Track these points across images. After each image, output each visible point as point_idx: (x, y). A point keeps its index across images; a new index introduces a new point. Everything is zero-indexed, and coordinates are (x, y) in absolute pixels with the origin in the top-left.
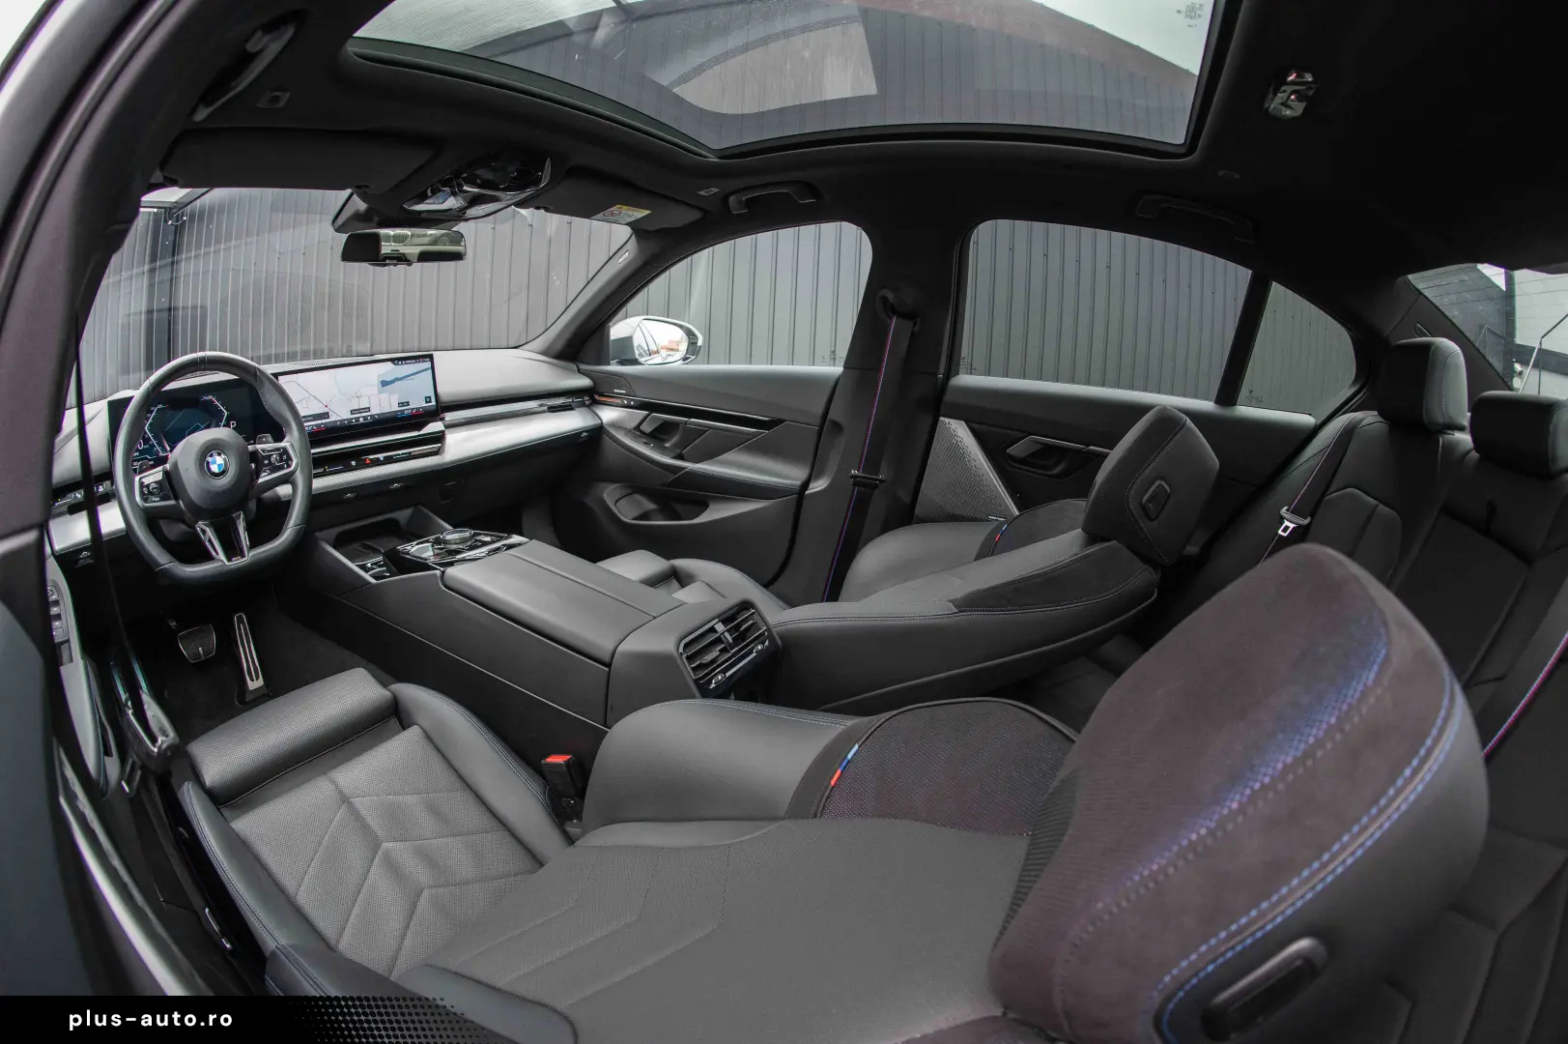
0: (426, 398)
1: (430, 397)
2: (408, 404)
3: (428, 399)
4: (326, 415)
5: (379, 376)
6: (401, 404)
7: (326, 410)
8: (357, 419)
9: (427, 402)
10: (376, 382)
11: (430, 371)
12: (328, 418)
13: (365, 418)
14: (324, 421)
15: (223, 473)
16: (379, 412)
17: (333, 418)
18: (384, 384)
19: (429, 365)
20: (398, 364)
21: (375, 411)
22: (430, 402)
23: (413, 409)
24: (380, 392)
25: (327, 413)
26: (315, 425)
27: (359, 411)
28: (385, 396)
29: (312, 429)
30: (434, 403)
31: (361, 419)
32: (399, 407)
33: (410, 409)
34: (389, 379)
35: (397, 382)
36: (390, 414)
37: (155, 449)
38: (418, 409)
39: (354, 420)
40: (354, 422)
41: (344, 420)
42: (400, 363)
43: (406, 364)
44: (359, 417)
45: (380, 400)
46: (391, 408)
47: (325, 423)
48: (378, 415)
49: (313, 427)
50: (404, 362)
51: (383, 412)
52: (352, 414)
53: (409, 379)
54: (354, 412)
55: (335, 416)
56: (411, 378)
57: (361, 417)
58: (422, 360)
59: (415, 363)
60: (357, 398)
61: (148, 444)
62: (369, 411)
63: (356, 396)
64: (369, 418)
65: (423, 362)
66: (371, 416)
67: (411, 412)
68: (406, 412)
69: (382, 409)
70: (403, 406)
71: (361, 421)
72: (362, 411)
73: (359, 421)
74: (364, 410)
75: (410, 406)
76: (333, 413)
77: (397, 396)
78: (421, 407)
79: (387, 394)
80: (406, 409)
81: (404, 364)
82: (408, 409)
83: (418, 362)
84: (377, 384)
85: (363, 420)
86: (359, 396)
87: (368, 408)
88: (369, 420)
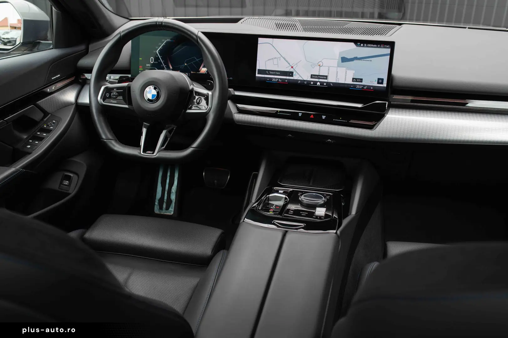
0: (379, 79)
1: (382, 80)
2: (361, 80)
3: (380, 81)
4: (291, 74)
5: (340, 53)
6: (354, 80)
7: (291, 70)
8: (315, 83)
9: (378, 83)
10: (338, 57)
11: (389, 57)
12: (292, 76)
13: (322, 83)
14: (288, 78)
15: (158, 96)
16: (335, 81)
17: (295, 77)
18: (344, 60)
19: (388, 51)
20: (360, 46)
21: (332, 79)
22: (382, 83)
23: (364, 86)
24: (338, 66)
25: (292, 73)
26: (281, 79)
27: (318, 77)
28: (342, 71)
29: (278, 81)
30: (385, 85)
31: (318, 83)
32: (353, 81)
33: (362, 85)
34: (349, 57)
35: (355, 61)
36: (343, 85)
37: (162, 65)
38: (369, 87)
39: (312, 83)
40: (311, 84)
41: (305, 81)
42: (362, 45)
43: (367, 47)
44: (317, 82)
45: (337, 72)
46: (345, 80)
47: (289, 79)
48: (333, 83)
49: (279, 80)
50: (365, 45)
51: (338, 82)
52: (311, 78)
53: (367, 61)
54: (314, 77)
55: (298, 76)
56: (369, 61)
57: (319, 82)
58: (384, 46)
59: (377, 47)
60: (320, 66)
61: (158, 61)
62: (326, 79)
63: (319, 64)
64: (325, 84)
65: (384, 47)
66: (327, 83)
67: (363, 88)
68: (358, 87)
69: (338, 80)
70: (356, 81)
71: (318, 85)
72: (321, 77)
73: (316, 84)
74: (323, 77)
75: (363, 83)
76: (297, 74)
77: (354, 72)
78: (372, 86)
79: (345, 68)
80: (358, 85)
81: (365, 47)
82: (360, 85)
83: (380, 47)
84: (338, 59)
85: (319, 85)
86: (321, 65)
87: (327, 76)
88: (325, 85)
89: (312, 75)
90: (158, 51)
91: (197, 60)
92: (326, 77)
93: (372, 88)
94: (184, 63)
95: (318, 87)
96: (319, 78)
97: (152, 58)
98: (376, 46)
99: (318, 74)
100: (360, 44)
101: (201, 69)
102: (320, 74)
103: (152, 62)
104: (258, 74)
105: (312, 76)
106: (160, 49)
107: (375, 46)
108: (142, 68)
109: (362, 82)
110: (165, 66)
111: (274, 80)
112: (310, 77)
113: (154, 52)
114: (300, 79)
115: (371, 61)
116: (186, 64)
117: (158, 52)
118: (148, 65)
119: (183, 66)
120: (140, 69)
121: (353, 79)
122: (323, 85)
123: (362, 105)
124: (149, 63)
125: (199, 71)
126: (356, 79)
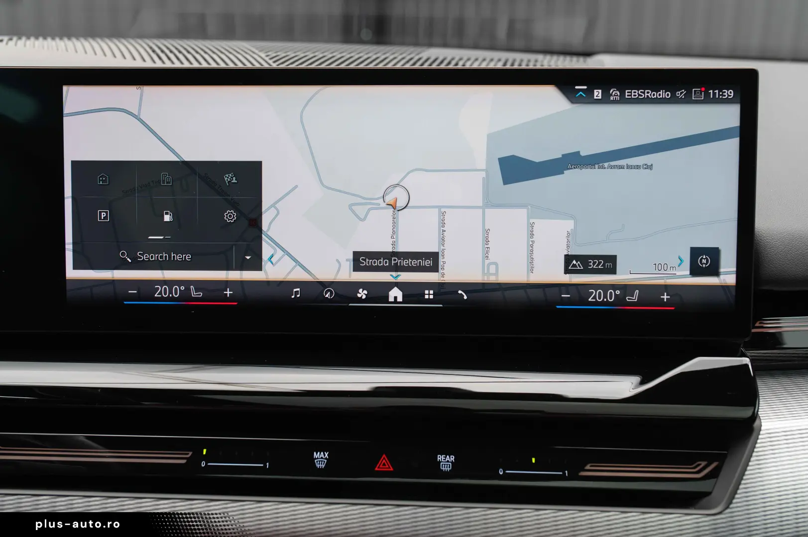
0: (696, 253)
1: (714, 254)
2: (609, 264)
3: (704, 261)
5: (493, 139)
6: (572, 263)
8: (379, 291)
9: (696, 271)
10: (482, 160)
12: (257, 265)
13: (412, 291)
14: (235, 275)
17: (275, 270)
18: (515, 169)
19: (729, 115)
20: (588, 99)
21: (462, 268)
22: (714, 270)
23: (626, 289)
24: (490, 202)
26: (200, 285)
27: (393, 260)
28: (508, 224)
29: (185, 296)
30: (728, 276)
31: (396, 294)
32: (567, 271)
33: (614, 287)
34: (537, 157)
35: (571, 175)
36: (521, 293)
38: (650, 291)
39: (362, 294)
40: (360, 300)
41: (323, 284)
42: (598, 94)
43: (623, 101)
44: (390, 285)
45: (486, 232)
46: (531, 269)
47: (242, 283)
48: (469, 287)
49: (188, 289)
50: (615, 93)
51: (492, 279)
52: (357, 267)
53: (629, 167)
54: (368, 262)
55: (288, 263)
56: (638, 167)
57: (400, 285)
58: (707, 94)
59: (674, 100)
60: (393, 206)
62: (435, 268)
63: (389, 199)
64: (429, 294)
65: (708, 100)
66: (439, 287)
67: (619, 300)
68: (595, 296)
69: (492, 269)
70: (586, 271)
71: (391, 299)
72: (405, 263)
73: (385, 299)
74: (415, 263)
75: (621, 277)
76: (280, 253)
77: (569, 225)
78: (666, 288)
79: (524, 212)
80: (596, 286)
81: (615, 102)
82: (605, 287)
83: (687, 100)
84: (484, 167)
85: (400, 299)
86: (401, 204)
87: (434, 257)
88: (429, 301)
89: (357, 255)
92: (431, 261)
93: (665, 297)
95: (395, 312)
96: (397, 268)
98: (667, 95)
99: (389, 249)
100: (590, 92)
102: (401, 249)
104: (76, 267)
105: (361, 260)
107: (662, 94)
109: (613, 271)
111: (161, 292)
112: (348, 265)
114: (299, 275)
115: (650, 167)
121: (568, 259)
122: (420, 298)
123: (636, 379)
126: (584, 259)
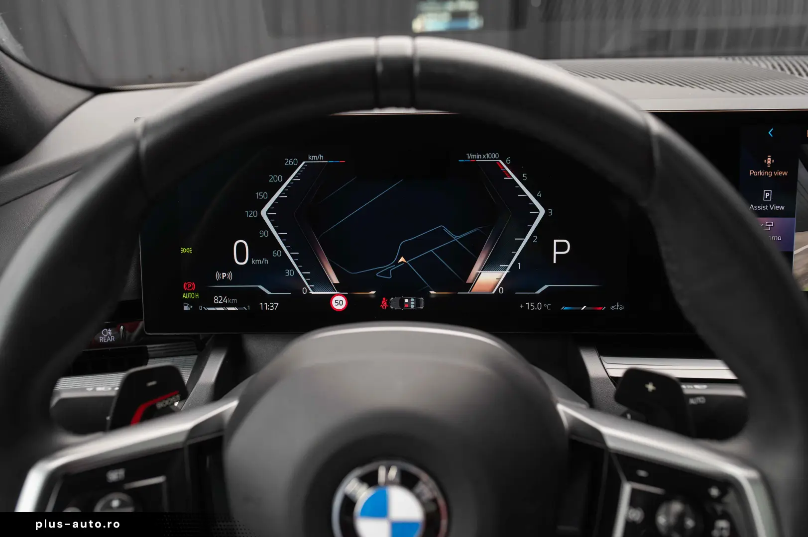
37: (289, 273)
61: (269, 256)
90: (269, 211)
91: (456, 238)
94: (390, 257)
97: (241, 246)
101: (478, 275)
103: (241, 259)
106: (278, 199)
108: (194, 292)
110: (305, 276)
113: (251, 214)
116: (402, 259)
117: (270, 217)
118: (224, 275)
119: (390, 267)
120: (185, 296)
124: (229, 266)
125: (470, 286)
